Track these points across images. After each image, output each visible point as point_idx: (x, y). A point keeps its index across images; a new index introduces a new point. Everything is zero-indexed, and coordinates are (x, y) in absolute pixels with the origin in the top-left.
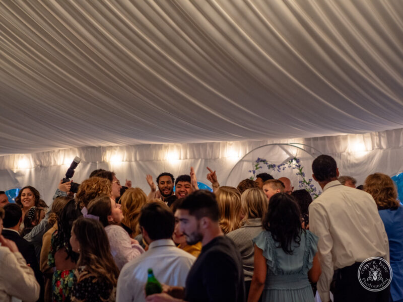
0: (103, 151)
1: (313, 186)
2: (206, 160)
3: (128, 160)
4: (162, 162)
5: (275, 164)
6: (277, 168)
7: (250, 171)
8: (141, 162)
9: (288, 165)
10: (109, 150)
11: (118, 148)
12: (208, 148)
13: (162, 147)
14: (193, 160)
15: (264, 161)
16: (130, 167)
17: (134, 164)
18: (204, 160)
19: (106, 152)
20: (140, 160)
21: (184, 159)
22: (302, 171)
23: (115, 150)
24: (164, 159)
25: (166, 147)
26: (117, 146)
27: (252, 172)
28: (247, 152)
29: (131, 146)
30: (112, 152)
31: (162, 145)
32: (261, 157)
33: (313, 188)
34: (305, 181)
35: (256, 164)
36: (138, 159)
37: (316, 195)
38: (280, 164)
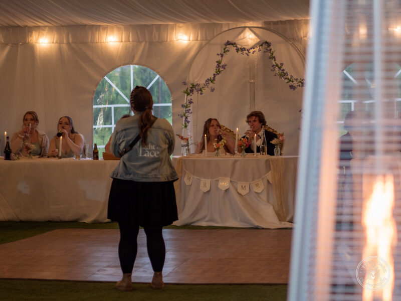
0: (29, 31)
1: (283, 70)
2: (151, 43)
3: (59, 42)
4: (99, 44)
5: (245, 47)
6: (246, 52)
7: (218, 54)
8: (73, 45)
9: (258, 48)
10: (36, 31)
11: (47, 28)
12: (154, 30)
13: (100, 29)
14: (135, 43)
15: (234, 44)
16: (60, 50)
17: (64, 46)
18: (148, 43)
19: (32, 32)
20: (72, 42)
21: (125, 42)
22: (274, 55)
23: (44, 30)
24: (102, 41)
25: (105, 28)
26: (46, 26)
27: (220, 56)
28: (215, 35)
29: (63, 26)
30: (39, 33)
31: (100, 26)
32: (231, 40)
33: (285, 72)
34: (277, 65)
35: (224, 47)
36: (70, 41)
37: (288, 79)
38: (250, 47)
